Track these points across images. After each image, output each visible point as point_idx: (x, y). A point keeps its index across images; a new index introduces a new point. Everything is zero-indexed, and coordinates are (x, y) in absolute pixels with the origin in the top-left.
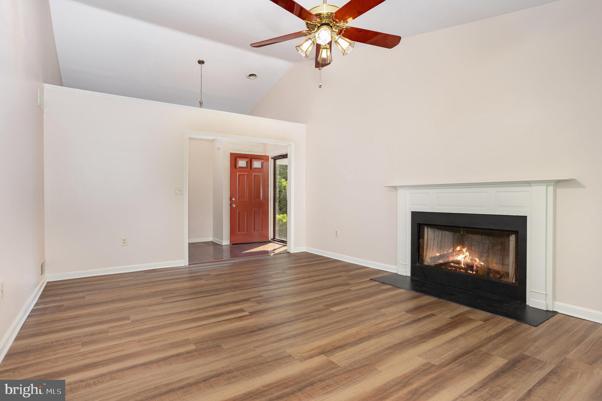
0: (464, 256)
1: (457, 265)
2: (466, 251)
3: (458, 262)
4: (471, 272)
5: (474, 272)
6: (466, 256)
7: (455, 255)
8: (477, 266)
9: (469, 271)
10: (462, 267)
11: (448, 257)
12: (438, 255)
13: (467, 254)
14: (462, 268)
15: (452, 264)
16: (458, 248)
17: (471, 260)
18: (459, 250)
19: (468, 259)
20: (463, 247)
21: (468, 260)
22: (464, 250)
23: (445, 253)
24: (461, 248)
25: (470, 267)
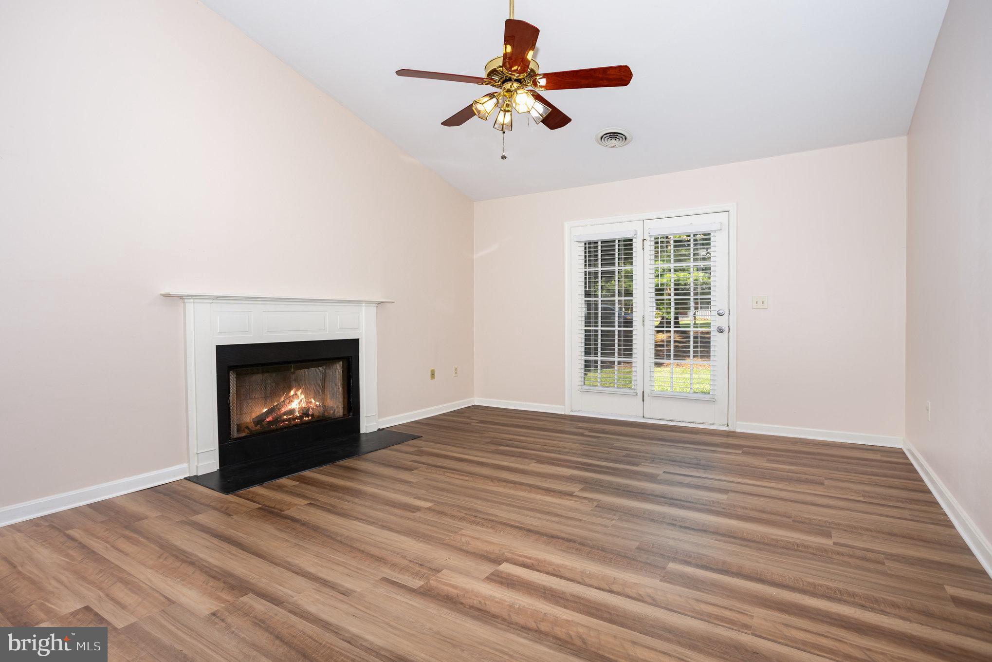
0: (299, 400)
1: (291, 416)
2: (301, 394)
3: (292, 412)
4: (307, 419)
5: (310, 417)
6: (301, 401)
7: (289, 403)
8: (312, 409)
9: (304, 419)
10: (297, 416)
11: (279, 409)
12: (265, 410)
13: (303, 396)
14: (297, 418)
15: (285, 417)
16: (292, 393)
17: (307, 402)
18: (293, 395)
19: (304, 402)
20: (298, 389)
21: (304, 405)
22: (299, 393)
23: (275, 404)
24: (295, 392)
25: (305, 413)
